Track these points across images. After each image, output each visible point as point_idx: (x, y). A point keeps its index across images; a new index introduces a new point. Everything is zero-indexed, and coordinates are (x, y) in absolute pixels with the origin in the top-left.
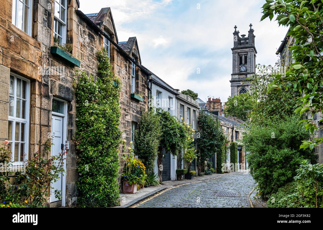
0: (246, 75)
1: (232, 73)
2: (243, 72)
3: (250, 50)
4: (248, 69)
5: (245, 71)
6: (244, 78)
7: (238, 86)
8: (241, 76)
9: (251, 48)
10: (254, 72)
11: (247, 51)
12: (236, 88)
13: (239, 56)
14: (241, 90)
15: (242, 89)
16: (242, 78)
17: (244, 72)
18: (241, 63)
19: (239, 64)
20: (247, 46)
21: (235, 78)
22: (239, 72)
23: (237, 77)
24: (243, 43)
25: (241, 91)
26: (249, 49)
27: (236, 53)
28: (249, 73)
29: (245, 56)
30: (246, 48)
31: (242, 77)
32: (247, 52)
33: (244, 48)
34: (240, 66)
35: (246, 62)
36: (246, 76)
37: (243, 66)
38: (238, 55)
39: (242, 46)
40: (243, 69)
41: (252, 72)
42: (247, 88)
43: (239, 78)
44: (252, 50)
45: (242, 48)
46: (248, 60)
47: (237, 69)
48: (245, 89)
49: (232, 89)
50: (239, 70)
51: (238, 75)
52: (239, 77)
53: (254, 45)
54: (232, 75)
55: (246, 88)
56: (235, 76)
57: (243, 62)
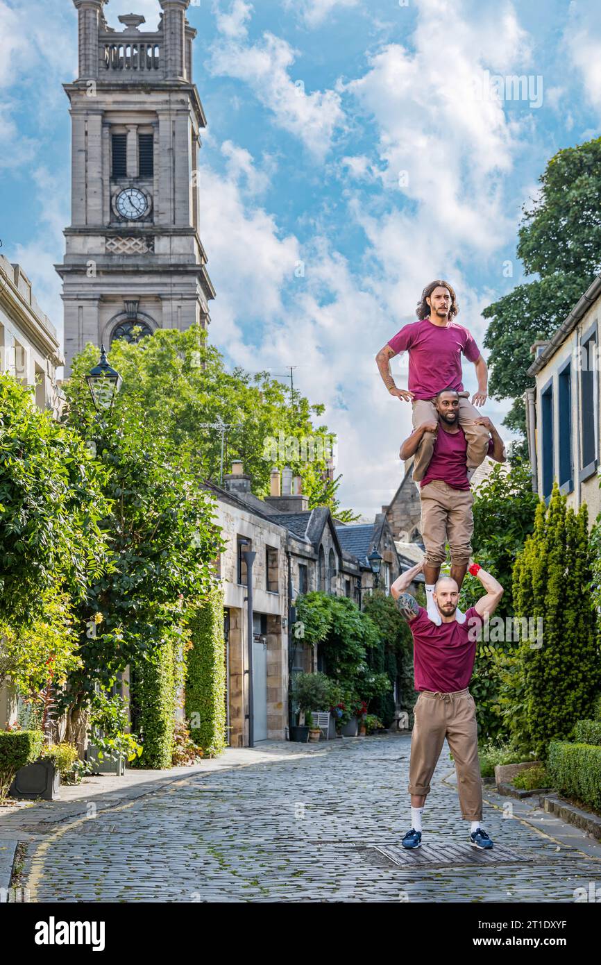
0: (150, 239)
1: (69, 225)
2: (131, 225)
3: (167, 102)
4: (162, 205)
5: (140, 219)
6: (135, 255)
7: (103, 300)
8: (117, 244)
9: (176, 91)
10: (191, 224)
11: (154, 108)
12: (91, 309)
13: (106, 130)
14: (118, 319)
15: (124, 317)
16: (124, 255)
17: (139, 225)
18: (118, 171)
19: (107, 178)
20: (151, 77)
21: (89, 255)
22: (107, 219)
23: (95, 244)
24: (131, 63)
25: (119, 326)
26: (164, 97)
27: (90, 111)
28: (164, 232)
29: (145, 131)
30: (148, 92)
31: (123, 249)
32: (154, 112)
33: (139, 92)
34: (114, 188)
35: (146, 169)
36: (150, 245)
37: (131, 188)
38: (104, 124)
39: (126, 77)
40: (131, 204)
41: (179, 224)
42: (151, 312)
43: (109, 255)
44: (182, 102)
45: (124, 88)
46: (160, 160)
47: (95, 203)
48: (141, 317)
49: (67, 315)
50: (107, 209)
51: (103, 239)
52: (112, 249)
53: (189, 77)
54: (69, 232)
55: (149, 309)
56: (84, 243)
57: (132, 165)
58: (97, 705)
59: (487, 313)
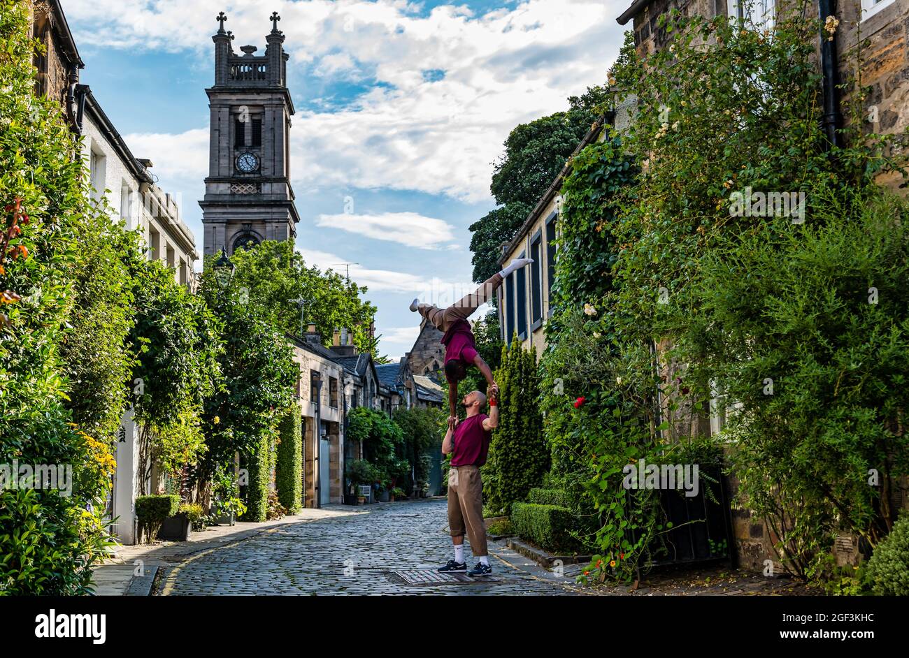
0: (258, 184)
1: (208, 176)
2: (247, 175)
3: (270, 99)
4: (267, 164)
5: (253, 172)
6: (249, 194)
7: (229, 223)
8: (238, 188)
9: (276, 93)
10: (285, 175)
11: (262, 103)
12: (221, 228)
13: (232, 117)
14: (238, 235)
15: (242, 233)
16: (242, 195)
17: (252, 176)
18: (239, 143)
19: (232, 147)
20: (260, 84)
21: (220, 195)
22: (232, 172)
23: (224, 188)
24: (247, 76)
25: (238, 239)
26: (269, 96)
27: (222, 105)
28: (268, 180)
29: (256, 118)
30: (258, 94)
31: (242, 191)
32: (262, 106)
33: (252, 93)
34: (237, 153)
35: (257, 141)
36: (259, 188)
37: (247, 153)
38: (231, 113)
39: (245, 84)
40: (247, 163)
41: (277, 175)
42: (259, 231)
43: (233, 194)
44: (280, 99)
45: (243, 91)
46: (266, 136)
47: (224, 162)
48: (252, 233)
49: (206, 233)
50: (232, 166)
51: (229, 185)
52: (235, 191)
53: (284, 84)
54: (207, 181)
55: (258, 228)
56: (218, 187)
57: (248, 139)
58: (217, 479)
59: (472, 228)
